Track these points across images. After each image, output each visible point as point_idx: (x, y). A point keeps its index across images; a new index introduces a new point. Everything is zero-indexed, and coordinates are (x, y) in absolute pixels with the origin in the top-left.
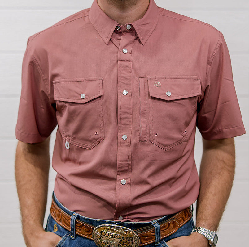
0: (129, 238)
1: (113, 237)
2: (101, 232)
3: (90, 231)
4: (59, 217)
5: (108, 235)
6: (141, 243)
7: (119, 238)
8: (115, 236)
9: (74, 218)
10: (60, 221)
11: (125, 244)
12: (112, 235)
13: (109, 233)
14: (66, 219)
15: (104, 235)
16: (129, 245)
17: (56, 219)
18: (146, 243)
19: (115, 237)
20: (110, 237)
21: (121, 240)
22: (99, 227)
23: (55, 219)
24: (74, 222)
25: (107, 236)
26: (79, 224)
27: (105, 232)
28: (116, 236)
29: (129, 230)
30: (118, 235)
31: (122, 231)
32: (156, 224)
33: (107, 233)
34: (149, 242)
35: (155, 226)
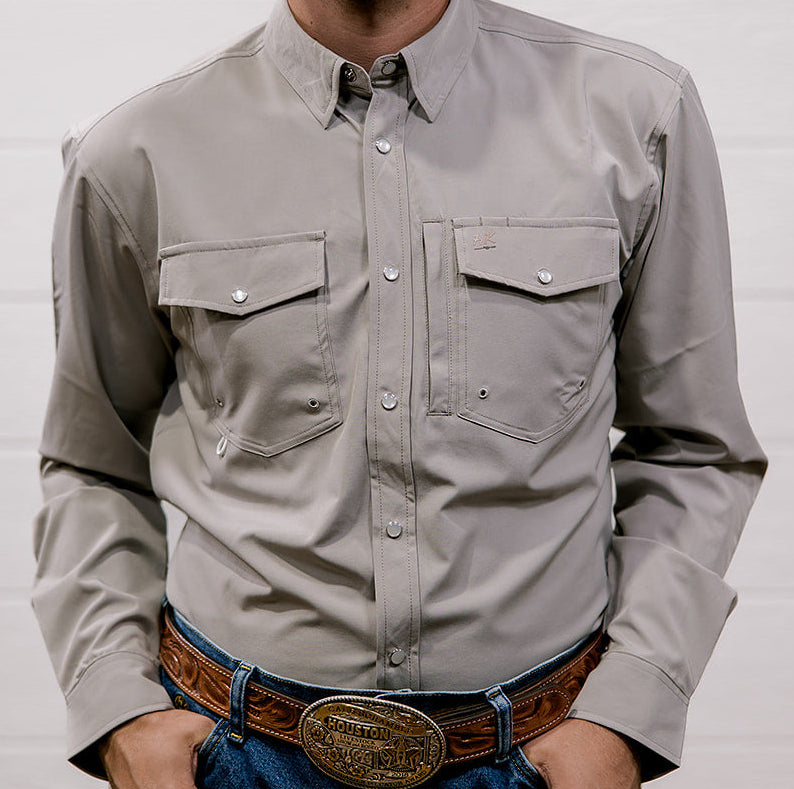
0: (415, 738)
1: (363, 736)
2: (326, 720)
3: (290, 717)
4: (189, 673)
5: (350, 730)
6: (450, 754)
7: (383, 739)
8: (369, 731)
9: (244, 678)
10: (194, 686)
11: (401, 758)
12: (362, 730)
13: (352, 721)
14: (212, 680)
15: (336, 730)
16: (414, 761)
17: (182, 682)
18: (465, 756)
19: (369, 737)
20: (354, 734)
21: (387, 745)
22: (322, 704)
23: (178, 681)
24: (241, 690)
25: (345, 732)
26: (256, 696)
27: (338, 720)
28: (374, 733)
29: (413, 714)
30: (379, 729)
31: (392, 717)
32: (500, 697)
33: (345, 722)
34: (474, 753)
35: (495, 705)
